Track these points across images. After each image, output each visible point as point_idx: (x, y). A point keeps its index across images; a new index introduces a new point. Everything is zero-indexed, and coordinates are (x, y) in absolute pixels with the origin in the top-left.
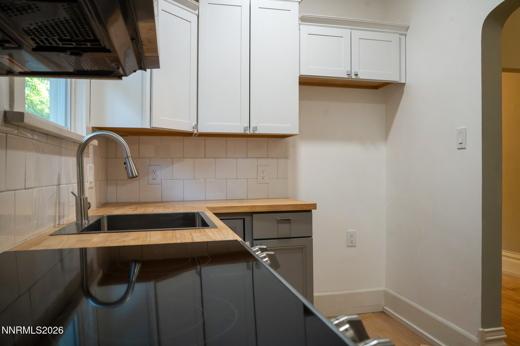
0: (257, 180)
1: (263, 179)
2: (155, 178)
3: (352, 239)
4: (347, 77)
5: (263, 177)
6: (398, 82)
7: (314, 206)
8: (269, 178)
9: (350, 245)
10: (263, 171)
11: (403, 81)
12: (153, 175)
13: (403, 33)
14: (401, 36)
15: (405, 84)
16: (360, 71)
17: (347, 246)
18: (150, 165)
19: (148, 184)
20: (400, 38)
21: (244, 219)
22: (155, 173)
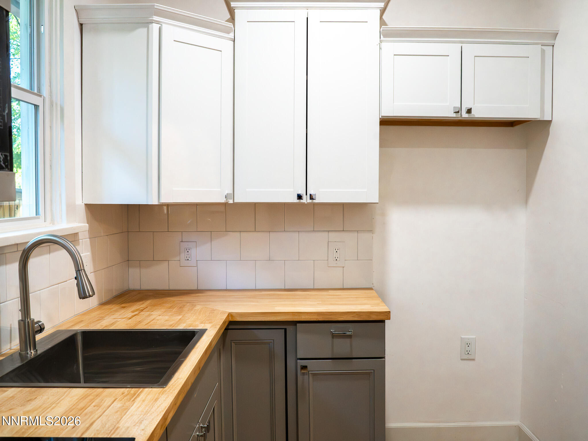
0: (328, 262)
1: (337, 261)
2: (188, 258)
3: (468, 349)
4: (454, 115)
5: (336, 258)
6: (538, 119)
7: (387, 315)
8: (345, 260)
9: (466, 357)
10: (337, 250)
11: (547, 118)
12: (186, 255)
13: (549, 43)
14: (543, 47)
15: (549, 122)
16: (475, 105)
17: (461, 359)
18: (182, 241)
19: (180, 266)
20: (543, 52)
21: (285, 330)
22: (188, 252)
